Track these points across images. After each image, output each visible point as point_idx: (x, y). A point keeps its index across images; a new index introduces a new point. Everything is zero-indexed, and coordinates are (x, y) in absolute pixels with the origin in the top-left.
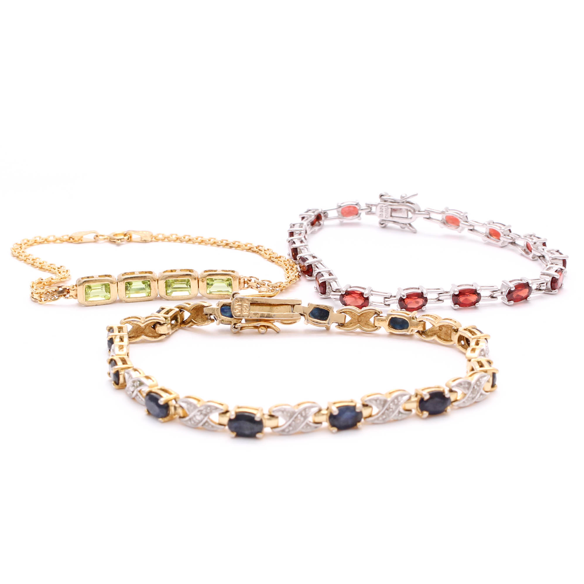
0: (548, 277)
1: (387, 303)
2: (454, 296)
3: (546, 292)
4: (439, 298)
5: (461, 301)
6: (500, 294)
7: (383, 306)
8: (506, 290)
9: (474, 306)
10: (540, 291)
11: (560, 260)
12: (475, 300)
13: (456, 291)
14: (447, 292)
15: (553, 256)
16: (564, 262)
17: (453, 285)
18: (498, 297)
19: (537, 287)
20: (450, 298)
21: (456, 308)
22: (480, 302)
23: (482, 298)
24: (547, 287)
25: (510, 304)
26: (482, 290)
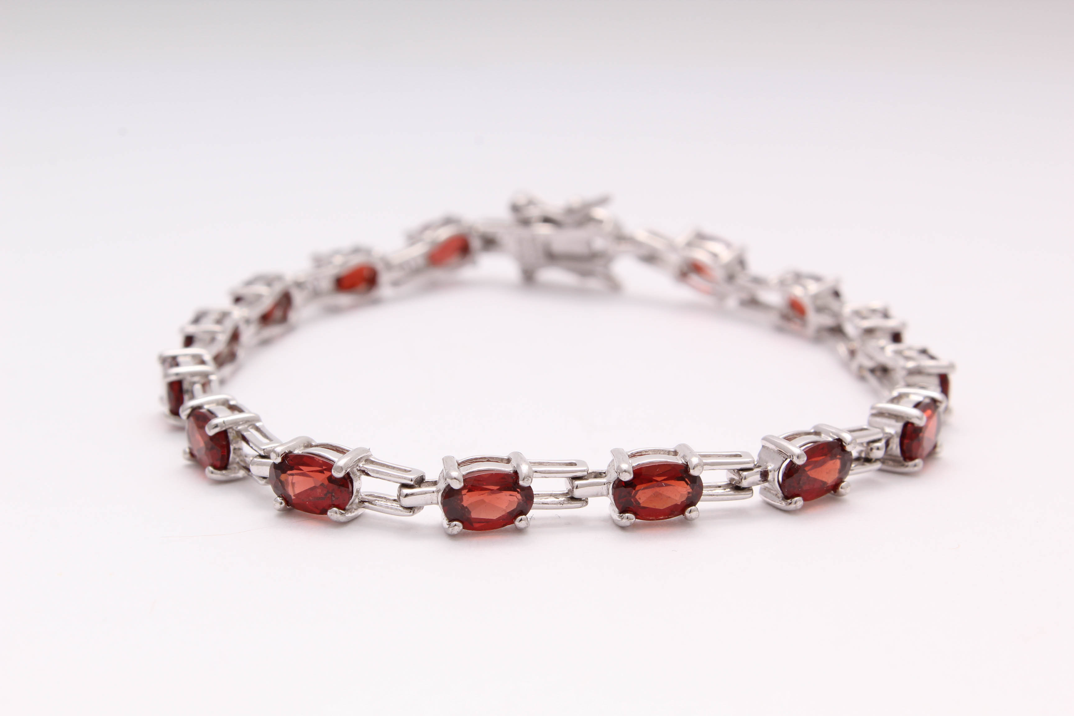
0: (892, 422)
1: (407, 502)
2: (619, 485)
3: (885, 467)
4: (571, 491)
5: (641, 501)
6: (758, 477)
7: (397, 509)
8: (777, 466)
9: (682, 516)
10: (867, 464)
11: (929, 375)
12: (684, 499)
13: (625, 471)
14: (598, 475)
15: (911, 365)
16: (944, 382)
17: (616, 453)
18: (754, 488)
19: (862, 451)
20: (608, 494)
21: (625, 522)
22: (700, 505)
23: (705, 492)
24: (889, 453)
25: (792, 507)
26: (705, 467)
